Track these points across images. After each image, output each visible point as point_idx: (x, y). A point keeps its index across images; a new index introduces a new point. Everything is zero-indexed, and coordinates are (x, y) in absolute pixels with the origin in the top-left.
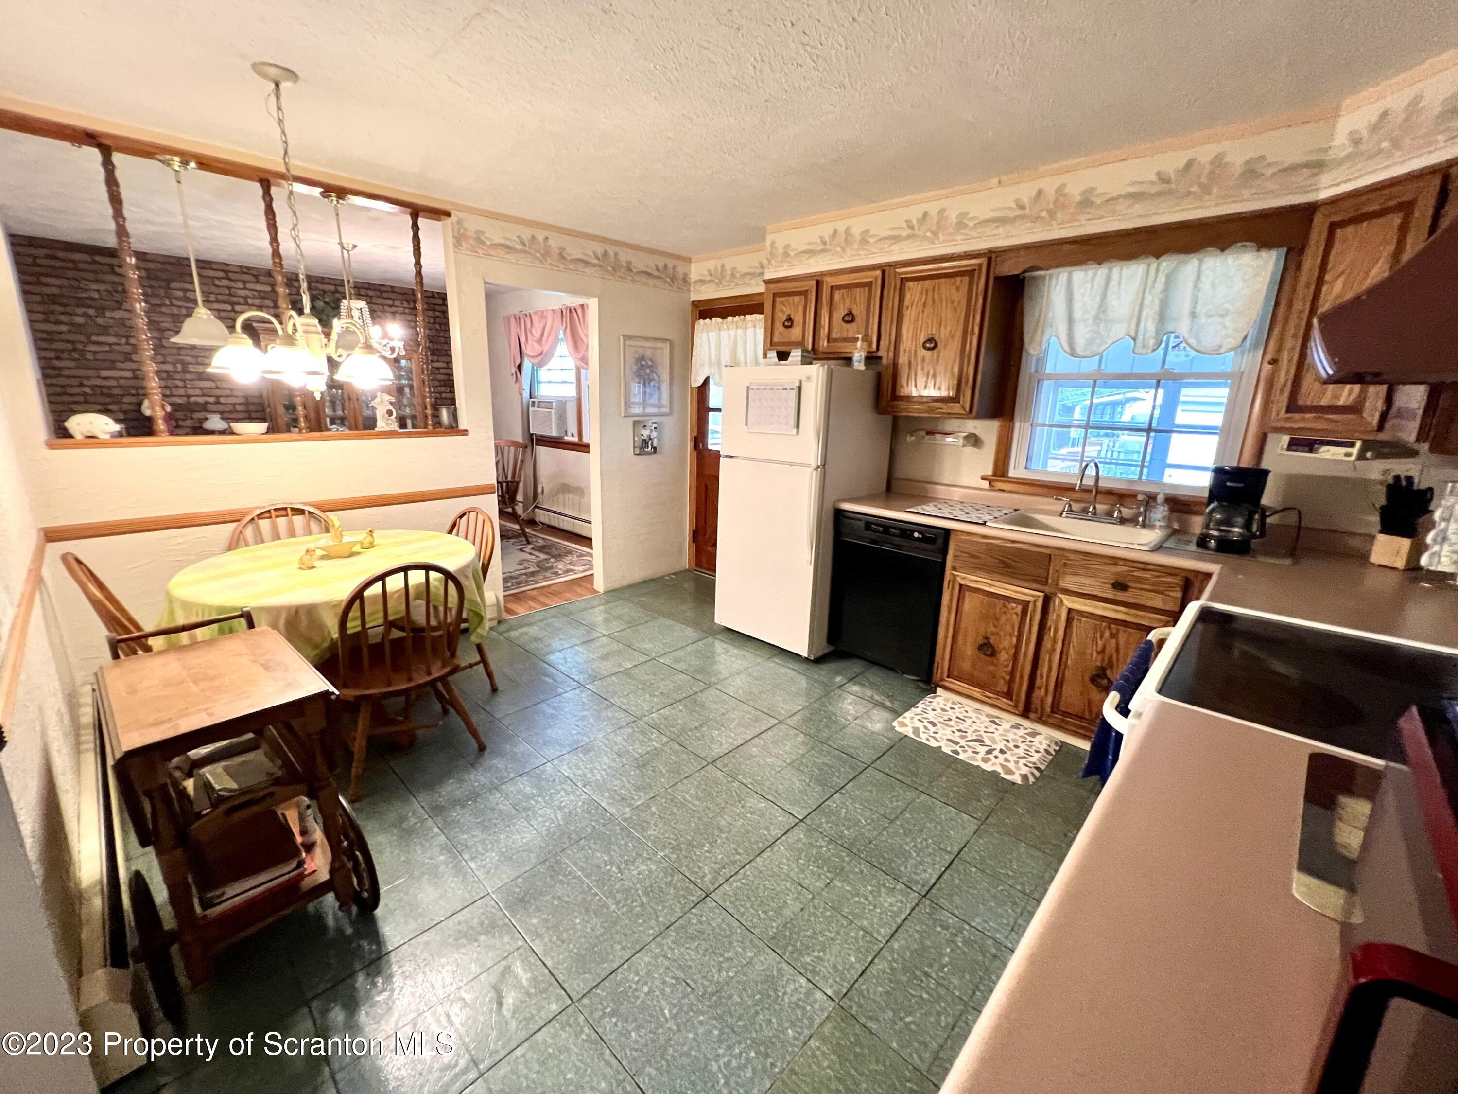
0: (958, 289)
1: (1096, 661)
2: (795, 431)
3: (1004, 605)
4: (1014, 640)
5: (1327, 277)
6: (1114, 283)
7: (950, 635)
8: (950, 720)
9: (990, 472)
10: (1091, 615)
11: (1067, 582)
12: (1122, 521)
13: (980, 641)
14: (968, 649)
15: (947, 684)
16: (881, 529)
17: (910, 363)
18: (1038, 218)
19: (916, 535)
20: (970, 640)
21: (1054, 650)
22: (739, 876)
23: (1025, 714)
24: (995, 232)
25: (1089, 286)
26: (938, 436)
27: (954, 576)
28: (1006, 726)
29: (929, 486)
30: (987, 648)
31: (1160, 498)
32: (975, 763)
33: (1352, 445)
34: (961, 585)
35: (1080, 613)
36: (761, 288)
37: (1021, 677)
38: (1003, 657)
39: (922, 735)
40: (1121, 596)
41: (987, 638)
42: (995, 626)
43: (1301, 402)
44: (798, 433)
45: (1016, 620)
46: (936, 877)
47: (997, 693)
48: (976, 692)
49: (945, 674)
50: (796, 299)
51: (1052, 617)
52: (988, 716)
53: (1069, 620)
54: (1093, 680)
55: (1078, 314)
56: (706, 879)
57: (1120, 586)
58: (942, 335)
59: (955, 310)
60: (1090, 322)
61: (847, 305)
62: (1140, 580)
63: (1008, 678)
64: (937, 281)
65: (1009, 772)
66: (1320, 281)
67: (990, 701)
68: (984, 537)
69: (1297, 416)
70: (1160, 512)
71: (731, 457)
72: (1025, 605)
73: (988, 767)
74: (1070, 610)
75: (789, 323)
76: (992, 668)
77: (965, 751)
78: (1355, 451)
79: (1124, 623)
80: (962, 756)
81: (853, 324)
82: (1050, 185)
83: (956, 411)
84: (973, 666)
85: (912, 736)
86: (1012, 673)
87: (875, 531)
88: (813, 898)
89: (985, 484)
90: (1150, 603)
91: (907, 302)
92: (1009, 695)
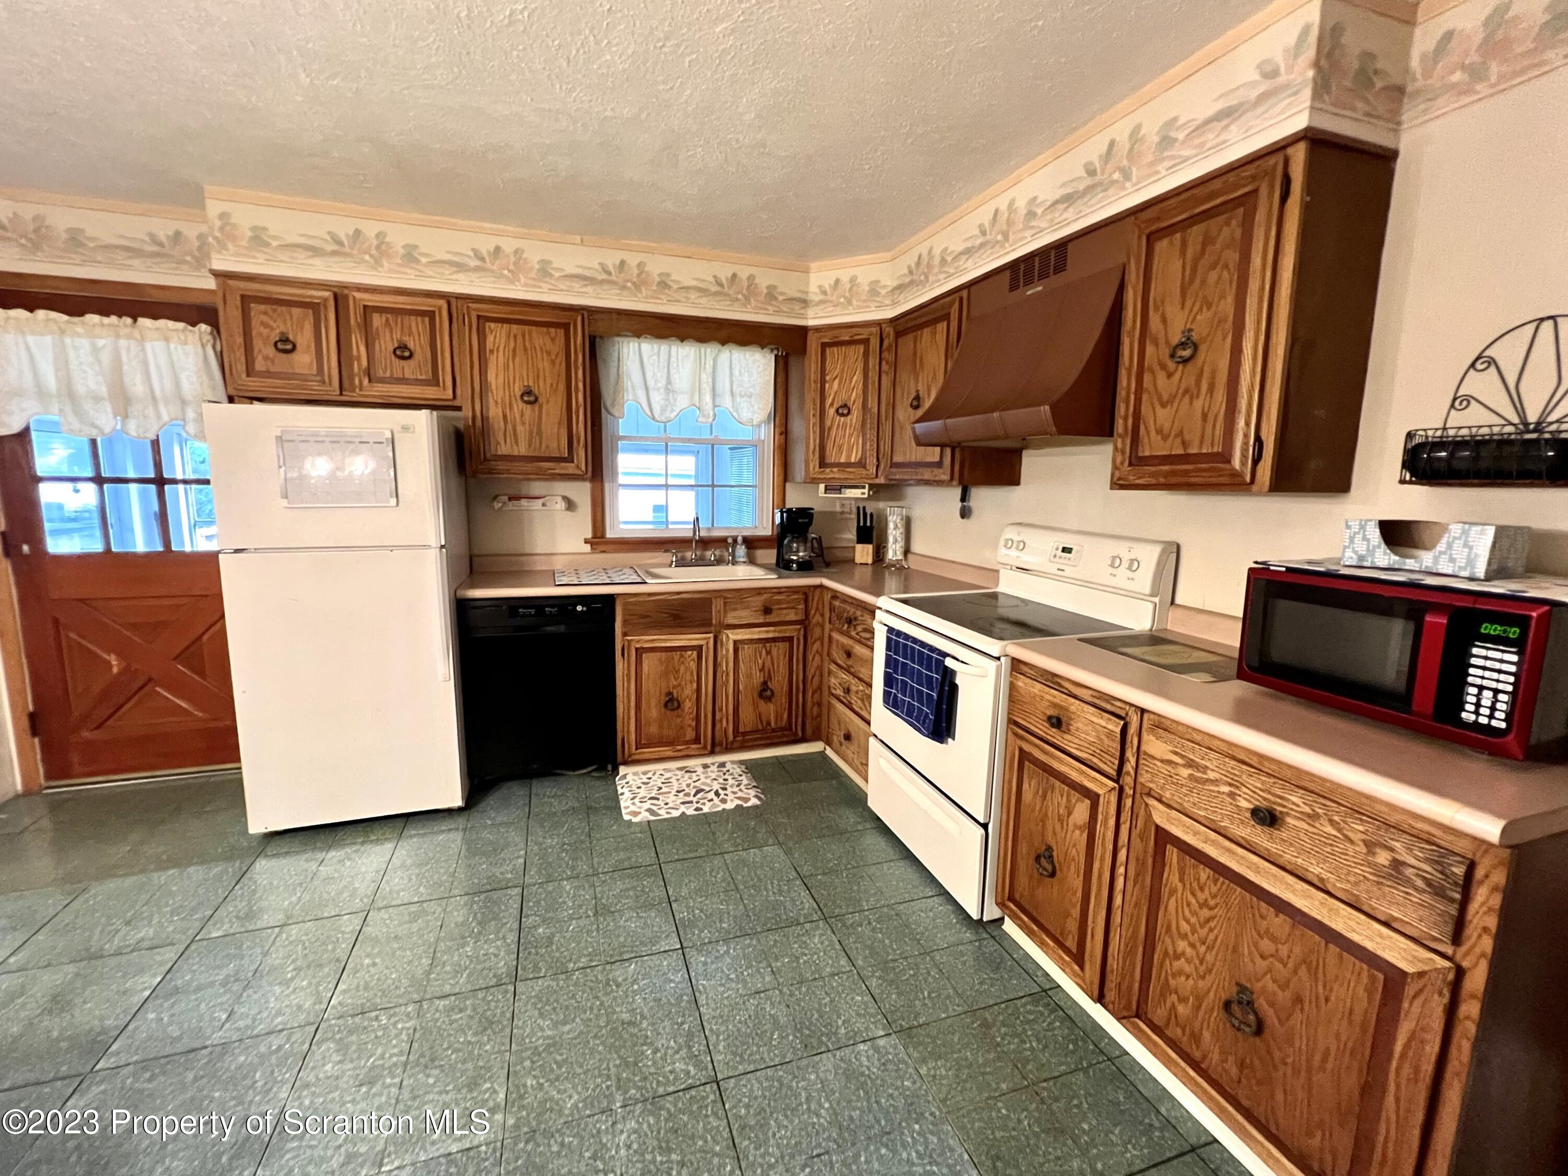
0: (553, 340)
1: (758, 678)
2: (393, 501)
3: (681, 656)
4: (695, 685)
5: (828, 378)
6: (673, 359)
7: (633, 704)
8: (660, 788)
9: (589, 536)
10: (751, 641)
11: (731, 619)
12: (719, 561)
13: (664, 699)
14: (653, 711)
15: (636, 757)
16: (533, 612)
17: (505, 417)
18: (624, 288)
19: (579, 608)
20: (654, 702)
21: (727, 681)
22: (713, 1039)
23: (712, 753)
24: (584, 290)
25: (655, 357)
26: (524, 502)
27: (629, 641)
28: (700, 770)
29: (522, 558)
30: (671, 703)
31: (740, 539)
32: (720, 809)
33: (864, 487)
34: (637, 649)
35: (742, 642)
36: (211, 284)
37: (706, 717)
38: (688, 705)
39: (660, 812)
40: (771, 618)
41: (670, 693)
42: (676, 679)
43: (828, 461)
44: (398, 505)
45: (693, 665)
46: (811, 901)
47: (687, 743)
48: (666, 751)
49: (634, 748)
50: (296, 311)
51: (722, 652)
52: (680, 769)
53: (736, 650)
54: (761, 695)
55: (651, 383)
56: (693, 1072)
57: (767, 611)
58: (543, 388)
59: (553, 362)
60: (662, 391)
61: (397, 335)
62: (779, 602)
63: (694, 724)
64: (526, 328)
65: (747, 800)
66: (823, 382)
67: (680, 754)
68: (650, 594)
69: (828, 470)
70: (741, 551)
71: (237, 551)
72: (699, 649)
73: (730, 806)
74: (735, 642)
75: (286, 346)
76: (679, 720)
77: (704, 804)
78: (866, 491)
79: (774, 640)
80: (706, 809)
81: (411, 362)
82: (633, 260)
83: (571, 471)
84: (660, 727)
85: (653, 818)
86: (697, 718)
87: (524, 616)
88: (781, 991)
89: (588, 548)
90: (788, 618)
91: (489, 345)
92: (697, 740)
